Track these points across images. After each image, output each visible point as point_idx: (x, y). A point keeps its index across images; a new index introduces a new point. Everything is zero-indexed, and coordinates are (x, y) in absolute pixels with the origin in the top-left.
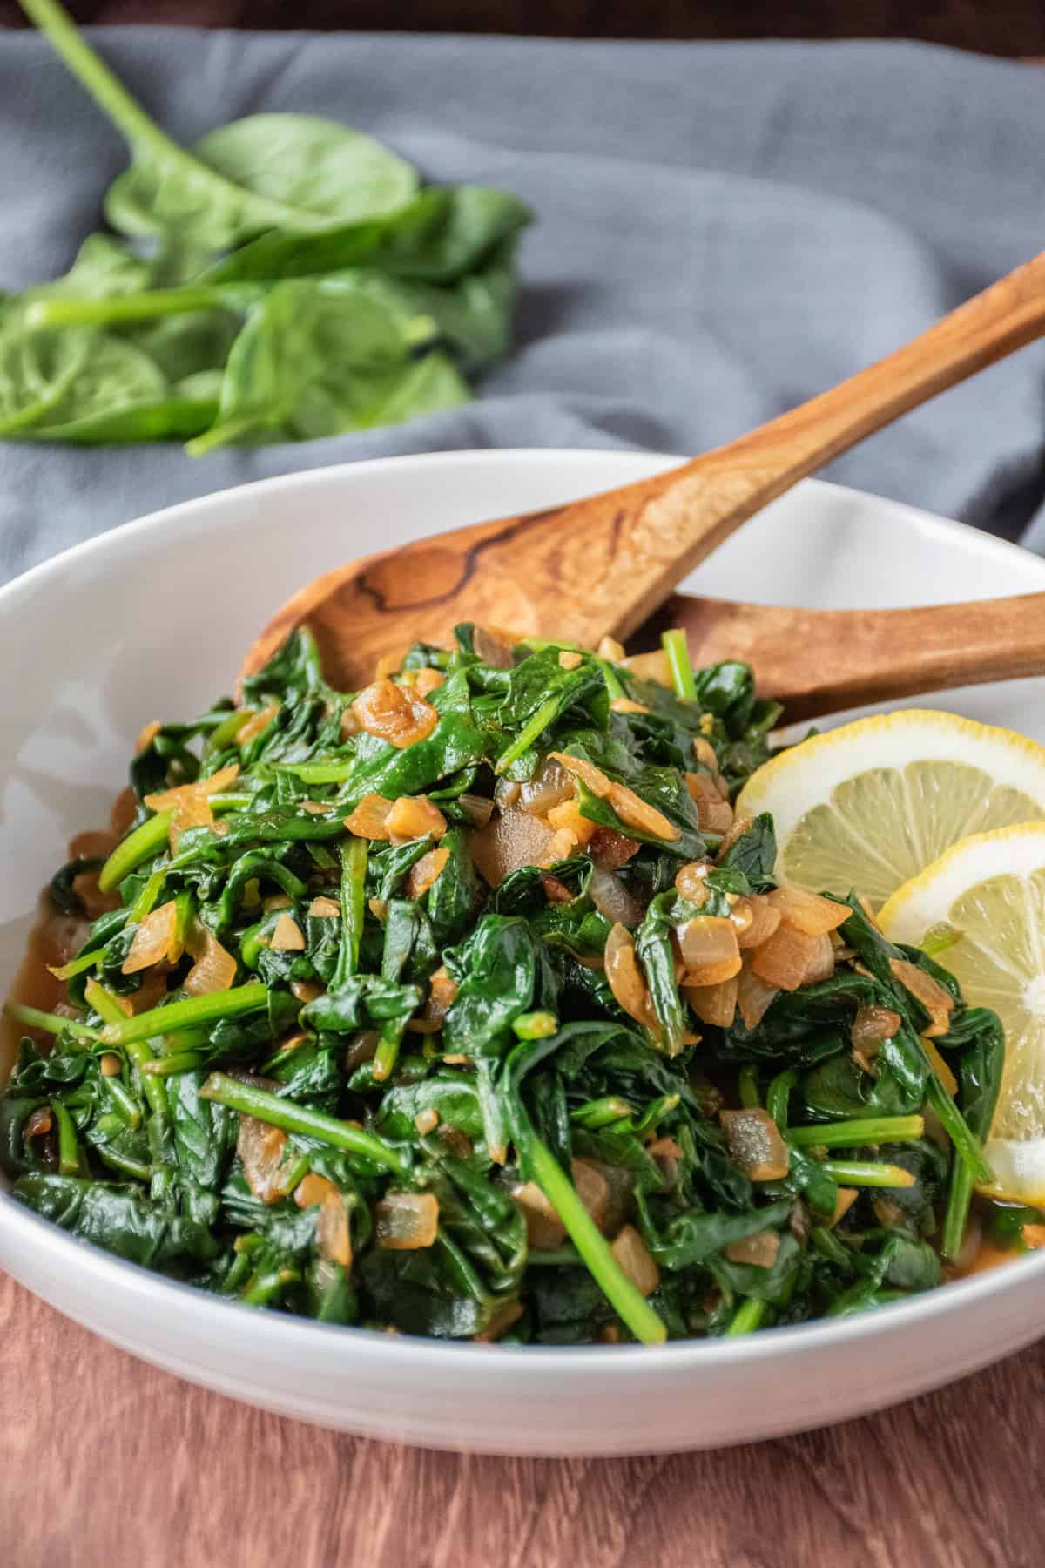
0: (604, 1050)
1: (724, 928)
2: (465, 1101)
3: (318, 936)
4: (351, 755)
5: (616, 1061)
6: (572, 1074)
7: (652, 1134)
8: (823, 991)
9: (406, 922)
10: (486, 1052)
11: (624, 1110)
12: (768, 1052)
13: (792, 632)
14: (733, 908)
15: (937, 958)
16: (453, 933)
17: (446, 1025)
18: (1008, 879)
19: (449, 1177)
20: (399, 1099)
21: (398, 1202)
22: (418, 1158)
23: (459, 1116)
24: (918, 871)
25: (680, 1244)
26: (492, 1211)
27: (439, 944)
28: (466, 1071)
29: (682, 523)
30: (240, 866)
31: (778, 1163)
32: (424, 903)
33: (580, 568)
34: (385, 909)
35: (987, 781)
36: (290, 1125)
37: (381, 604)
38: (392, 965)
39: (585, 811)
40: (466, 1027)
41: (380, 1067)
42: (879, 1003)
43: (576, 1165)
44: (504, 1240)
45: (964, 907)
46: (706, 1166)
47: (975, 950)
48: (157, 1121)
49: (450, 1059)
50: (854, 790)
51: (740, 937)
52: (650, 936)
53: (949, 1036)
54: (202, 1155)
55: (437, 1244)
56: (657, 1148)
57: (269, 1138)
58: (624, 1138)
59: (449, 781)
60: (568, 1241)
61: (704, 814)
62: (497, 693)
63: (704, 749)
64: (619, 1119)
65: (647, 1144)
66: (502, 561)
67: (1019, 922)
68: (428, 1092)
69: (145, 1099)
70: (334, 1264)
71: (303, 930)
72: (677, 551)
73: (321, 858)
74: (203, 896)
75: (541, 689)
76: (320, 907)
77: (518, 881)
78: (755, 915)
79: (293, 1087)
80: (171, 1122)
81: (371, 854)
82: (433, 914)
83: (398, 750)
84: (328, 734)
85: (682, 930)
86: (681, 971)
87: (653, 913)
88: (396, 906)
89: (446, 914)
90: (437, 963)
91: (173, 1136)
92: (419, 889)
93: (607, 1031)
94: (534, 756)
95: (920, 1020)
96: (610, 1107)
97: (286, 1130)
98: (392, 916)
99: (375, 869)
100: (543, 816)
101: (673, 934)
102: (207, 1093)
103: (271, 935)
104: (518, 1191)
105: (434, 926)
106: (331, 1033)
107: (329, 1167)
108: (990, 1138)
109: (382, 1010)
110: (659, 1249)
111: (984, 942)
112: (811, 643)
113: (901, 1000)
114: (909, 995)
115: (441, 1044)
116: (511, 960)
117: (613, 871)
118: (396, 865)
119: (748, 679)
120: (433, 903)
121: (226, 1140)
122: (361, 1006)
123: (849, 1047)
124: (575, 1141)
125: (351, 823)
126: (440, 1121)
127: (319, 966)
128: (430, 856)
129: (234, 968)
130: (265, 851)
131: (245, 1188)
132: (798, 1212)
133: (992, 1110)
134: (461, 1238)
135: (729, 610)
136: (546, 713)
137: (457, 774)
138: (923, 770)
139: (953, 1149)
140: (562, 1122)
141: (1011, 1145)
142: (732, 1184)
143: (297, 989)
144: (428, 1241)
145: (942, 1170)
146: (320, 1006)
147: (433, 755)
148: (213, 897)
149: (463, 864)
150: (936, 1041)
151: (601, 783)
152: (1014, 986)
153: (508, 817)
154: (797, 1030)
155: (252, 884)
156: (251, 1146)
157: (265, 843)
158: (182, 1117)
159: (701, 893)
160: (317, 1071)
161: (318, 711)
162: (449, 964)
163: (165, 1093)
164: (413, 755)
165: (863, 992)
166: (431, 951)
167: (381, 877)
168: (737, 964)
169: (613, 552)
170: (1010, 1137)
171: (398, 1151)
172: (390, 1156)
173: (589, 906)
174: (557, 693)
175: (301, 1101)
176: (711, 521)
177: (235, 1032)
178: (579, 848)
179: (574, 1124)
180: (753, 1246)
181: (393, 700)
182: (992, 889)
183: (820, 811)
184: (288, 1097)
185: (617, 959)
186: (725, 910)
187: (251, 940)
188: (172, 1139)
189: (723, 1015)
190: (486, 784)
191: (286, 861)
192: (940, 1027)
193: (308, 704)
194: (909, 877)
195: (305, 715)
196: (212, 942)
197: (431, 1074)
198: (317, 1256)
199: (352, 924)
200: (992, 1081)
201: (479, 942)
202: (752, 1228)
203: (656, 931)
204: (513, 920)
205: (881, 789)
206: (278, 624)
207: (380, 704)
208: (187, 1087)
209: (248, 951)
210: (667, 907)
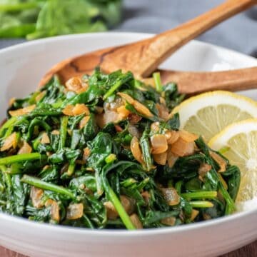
0: (130, 168)
1: (163, 138)
2: (92, 181)
3: (54, 139)
4: (65, 98)
5: (133, 171)
6: (121, 173)
7: (142, 190)
8: (191, 158)
9: (78, 135)
10: (98, 166)
11: (135, 181)
12: (176, 175)
13: (189, 78)
14: (166, 133)
15: (223, 154)
16: (90, 138)
17: (87, 162)
18: (243, 134)
19: (86, 199)
20: (75, 182)
21: (73, 207)
22: (78, 194)
23: (90, 185)
24: (219, 132)
25: (148, 218)
26: (98, 208)
27: (86, 141)
28: (92, 173)
29: (160, 49)
30: (33, 121)
31: (177, 201)
32: (83, 130)
33: (132, 60)
34: (72, 132)
35: (239, 110)
36: (45, 187)
37: (77, 70)
38: (74, 145)
39: (127, 108)
40: (92, 161)
41: (69, 172)
42: (206, 163)
43: (121, 197)
44: (100, 216)
45: (231, 142)
46: (157, 201)
47: (234, 153)
48: (9, 189)
49: (88, 169)
50: (203, 112)
51: (167, 140)
52: (143, 140)
53: (225, 172)
54: (20, 197)
55: (83, 217)
56: (144, 194)
57: (39, 191)
58: (134, 190)
59: (91, 102)
60: (119, 217)
61: (160, 113)
62: (105, 80)
63: (162, 100)
64: (133, 184)
65: (141, 193)
66: (111, 58)
67: (246, 145)
68: (83, 179)
69: (6, 184)
70: (55, 220)
71: (50, 138)
72: (159, 55)
73: (55, 120)
74: (23, 131)
75: (116, 78)
76: (55, 132)
77: (108, 126)
78: (172, 135)
79: (45, 178)
80: (12, 189)
81: (69, 120)
82: (85, 133)
83: (77, 95)
84: (60, 95)
85: (152, 138)
86: (151, 150)
87: (144, 134)
88: (75, 131)
89: (88, 133)
90: (85, 146)
91: (13, 193)
92: (81, 127)
93: (131, 164)
94: (114, 96)
95: (217, 167)
96: (131, 181)
97: (43, 189)
98: (74, 134)
99: (69, 123)
100: (116, 111)
101: (149, 139)
102: (22, 180)
103: (41, 140)
104: (105, 204)
105: (85, 136)
106: (56, 164)
107: (54, 197)
108: (236, 201)
109: (70, 156)
110: (143, 219)
111: (237, 151)
112: (195, 80)
113: (212, 162)
114: (214, 161)
115: (86, 166)
116: (105, 144)
117: (135, 125)
118: (75, 121)
119: (176, 86)
120: (85, 130)
121: (27, 193)
122: (64, 156)
123: (198, 175)
124: (121, 190)
125: (64, 112)
126: (85, 187)
127: (54, 147)
128: (85, 118)
129: (31, 149)
130: (40, 118)
131: (32, 206)
132: (182, 213)
133: (237, 194)
134: (90, 216)
135: (172, 73)
136: (117, 84)
137: (93, 101)
138: (222, 107)
139: (226, 203)
140: (118, 185)
141: (242, 203)
142: (164, 206)
143: (48, 154)
144: (80, 216)
145: (222, 208)
146: (54, 156)
147: (87, 96)
148: (26, 132)
149: (93, 121)
150: (222, 174)
151: (131, 101)
152: (244, 162)
153: (106, 112)
154: (184, 171)
155: (36, 127)
156: (34, 194)
157: (40, 116)
158: (15, 187)
159: (157, 129)
160: (53, 174)
161: (57, 91)
162: (89, 145)
163: (11, 182)
164: (81, 95)
165: (201, 159)
166: (84, 143)
167: (71, 125)
168: (167, 147)
169: (141, 56)
170: (241, 200)
171: (73, 192)
172: (71, 194)
173: (127, 133)
174: (121, 79)
175: (48, 181)
176: (168, 48)
177: (30, 164)
178: (125, 117)
179: (121, 186)
180: (168, 220)
181: (77, 82)
182: (239, 137)
183: (193, 118)
184: (44, 181)
185: (134, 145)
186: (164, 133)
187: (35, 142)
188: (13, 194)
189: (163, 162)
190: (101, 103)
191: (46, 121)
192: (223, 169)
193: (55, 89)
194: (216, 133)
195: (54, 91)
196: (25, 143)
197: (83, 174)
198: (50, 218)
199: (63, 136)
200: (237, 185)
201: (97, 139)
202: (168, 215)
203: (145, 138)
204: (106, 134)
205: (210, 112)
206: (48, 74)
207: (73, 84)
208: (17, 179)
209: (35, 145)
210: (148, 132)
